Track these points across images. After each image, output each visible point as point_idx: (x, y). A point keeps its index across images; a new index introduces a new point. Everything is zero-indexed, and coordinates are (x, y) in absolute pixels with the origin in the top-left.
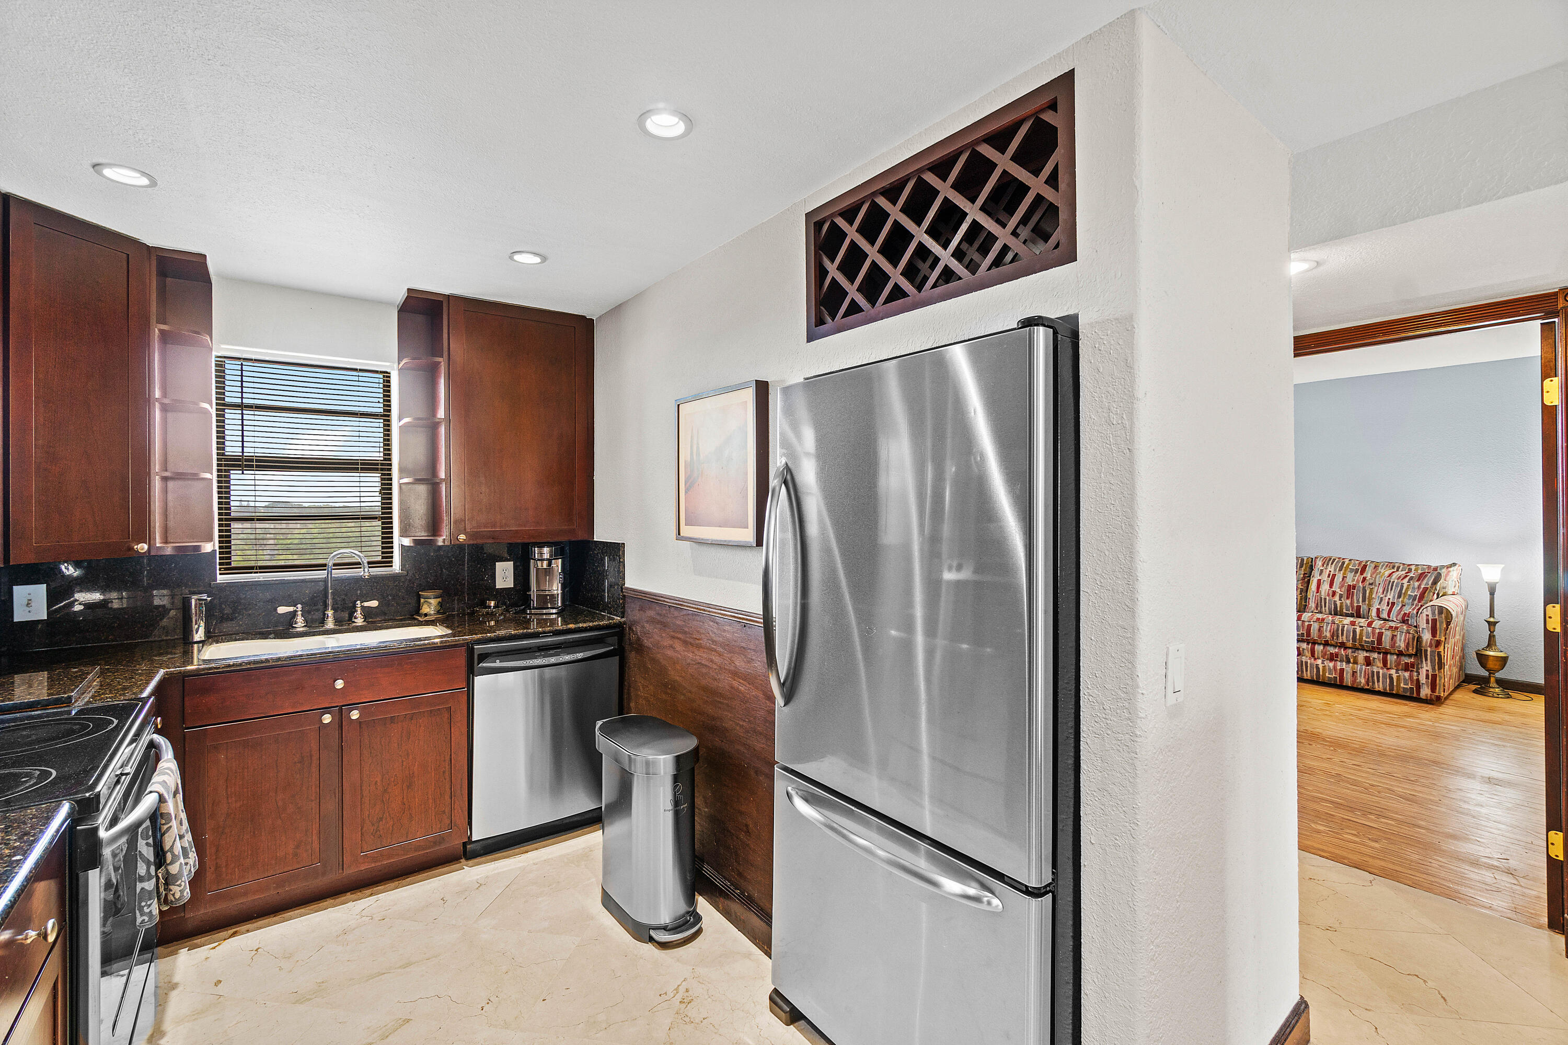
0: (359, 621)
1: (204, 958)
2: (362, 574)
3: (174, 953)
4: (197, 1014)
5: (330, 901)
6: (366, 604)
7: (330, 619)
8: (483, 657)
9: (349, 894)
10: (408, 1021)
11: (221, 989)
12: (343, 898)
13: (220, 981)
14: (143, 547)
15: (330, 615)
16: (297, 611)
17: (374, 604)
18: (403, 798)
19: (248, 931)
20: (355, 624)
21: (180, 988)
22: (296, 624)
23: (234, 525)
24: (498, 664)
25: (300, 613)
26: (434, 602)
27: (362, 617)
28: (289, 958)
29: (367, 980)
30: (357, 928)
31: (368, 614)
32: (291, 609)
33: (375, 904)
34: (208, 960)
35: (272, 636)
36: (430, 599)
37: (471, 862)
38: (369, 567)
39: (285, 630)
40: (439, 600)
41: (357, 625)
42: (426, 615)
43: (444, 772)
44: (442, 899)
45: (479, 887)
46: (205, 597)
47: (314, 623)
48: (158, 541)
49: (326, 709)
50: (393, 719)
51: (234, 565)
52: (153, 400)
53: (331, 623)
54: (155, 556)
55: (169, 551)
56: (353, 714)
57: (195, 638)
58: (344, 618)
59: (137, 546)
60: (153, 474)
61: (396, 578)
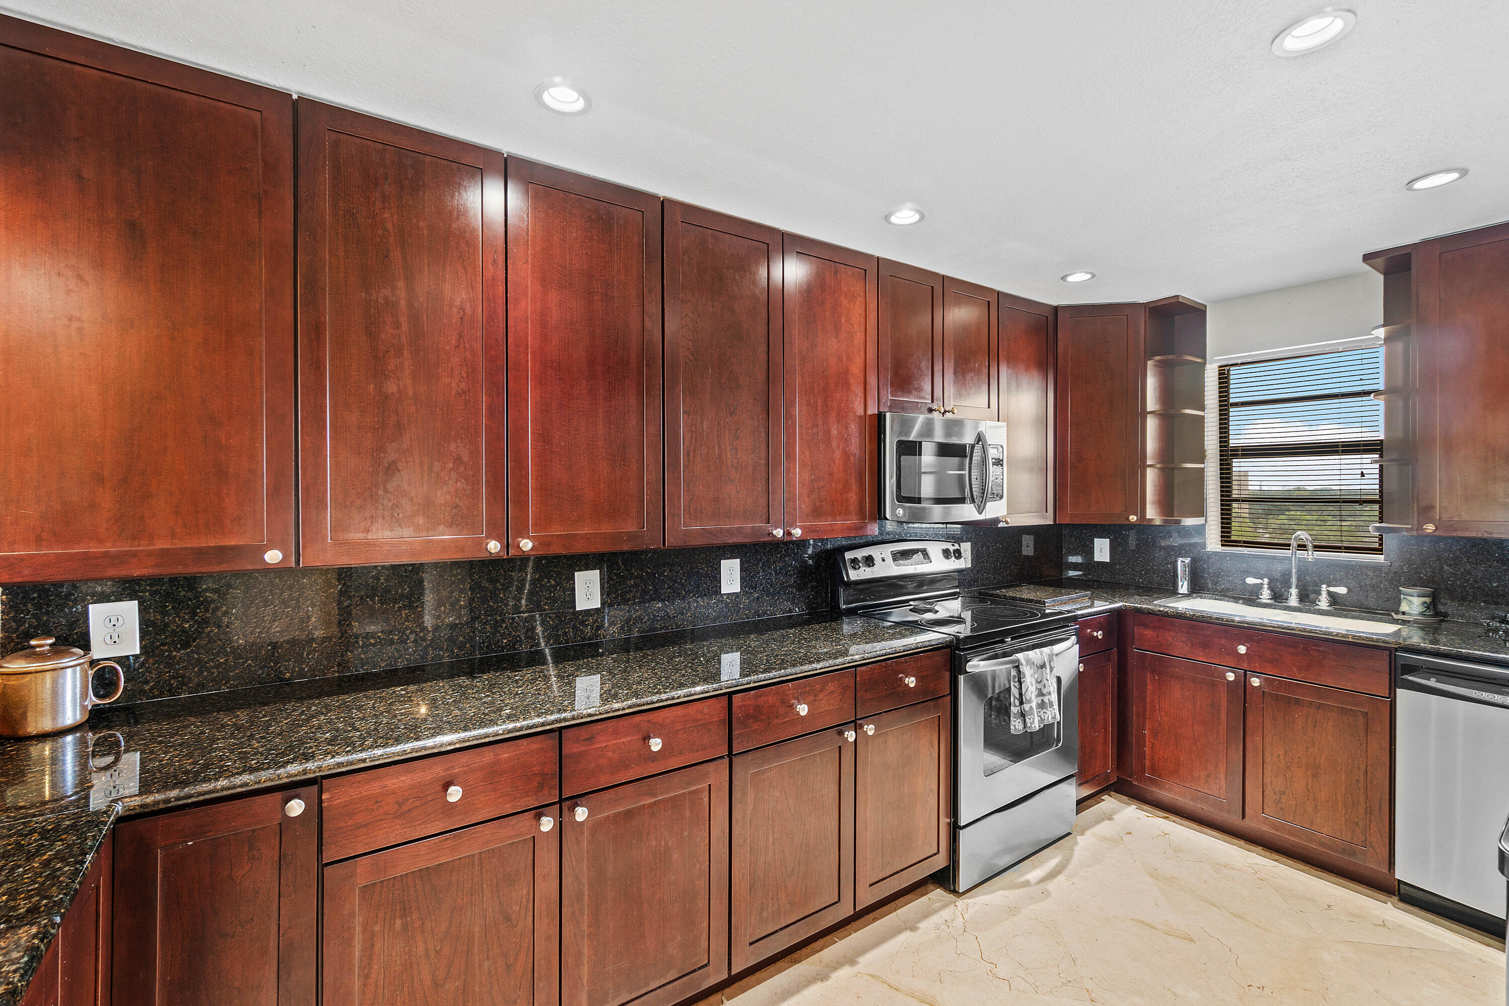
0: (1324, 605)
1: (1138, 817)
2: (1306, 556)
3: (1129, 804)
4: (1104, 839)
5: (1242, 842)
6: (1332, 589)
7: (1293, 597)
8: (1411, 669)
9: (1261, 848)
10: (1192, 940)
11: (1127, 838)
12: (1254, 848)
13: (1131, 834)
14: (1133, 518)
15: (1293, 593)
16: (1263, 584)
17: (1342, 590)
18: (1307, 785)
19: (1174, 822)
20: (1318, 607)
21: (1111, 822)
22: (1261, 595)
23: (1235, 504)
24: (1432, 683)
25: (1266, 586)
26: (1418, 601)
27: (1327, 601)
28: (1176, 851)
29: (1200, 900)
30: (1237, 870)
31: (1334, 599)
32: (1259, 581)
33: (1271, 868)
34: (1139, 820)
35: (1241, 601)
36: (1413, 596)
37: (1401, 905)
38: (1315, 551)
39: (1251, 598)
40: (1428, 600)
41: (1321, 608)
42: (1404, 613)
43: (1358, 781)
44: (1329, 906)
45: (1380, 925)
46: (1188, 560)
47: (1279, 598)
48: (1152, 513)
49: (1233, 669)
50: (1297, 701)
51: (1233, 538)
52: (1144, 414)
53: (1293, 601)
54: (1144, 527)
55: (1158, 522)
56: (1256, 682)
57: (1181, 591)
58: (1307, 599)
59: (1131, 517)
60: (1144, 467)
61: (1376, 568)
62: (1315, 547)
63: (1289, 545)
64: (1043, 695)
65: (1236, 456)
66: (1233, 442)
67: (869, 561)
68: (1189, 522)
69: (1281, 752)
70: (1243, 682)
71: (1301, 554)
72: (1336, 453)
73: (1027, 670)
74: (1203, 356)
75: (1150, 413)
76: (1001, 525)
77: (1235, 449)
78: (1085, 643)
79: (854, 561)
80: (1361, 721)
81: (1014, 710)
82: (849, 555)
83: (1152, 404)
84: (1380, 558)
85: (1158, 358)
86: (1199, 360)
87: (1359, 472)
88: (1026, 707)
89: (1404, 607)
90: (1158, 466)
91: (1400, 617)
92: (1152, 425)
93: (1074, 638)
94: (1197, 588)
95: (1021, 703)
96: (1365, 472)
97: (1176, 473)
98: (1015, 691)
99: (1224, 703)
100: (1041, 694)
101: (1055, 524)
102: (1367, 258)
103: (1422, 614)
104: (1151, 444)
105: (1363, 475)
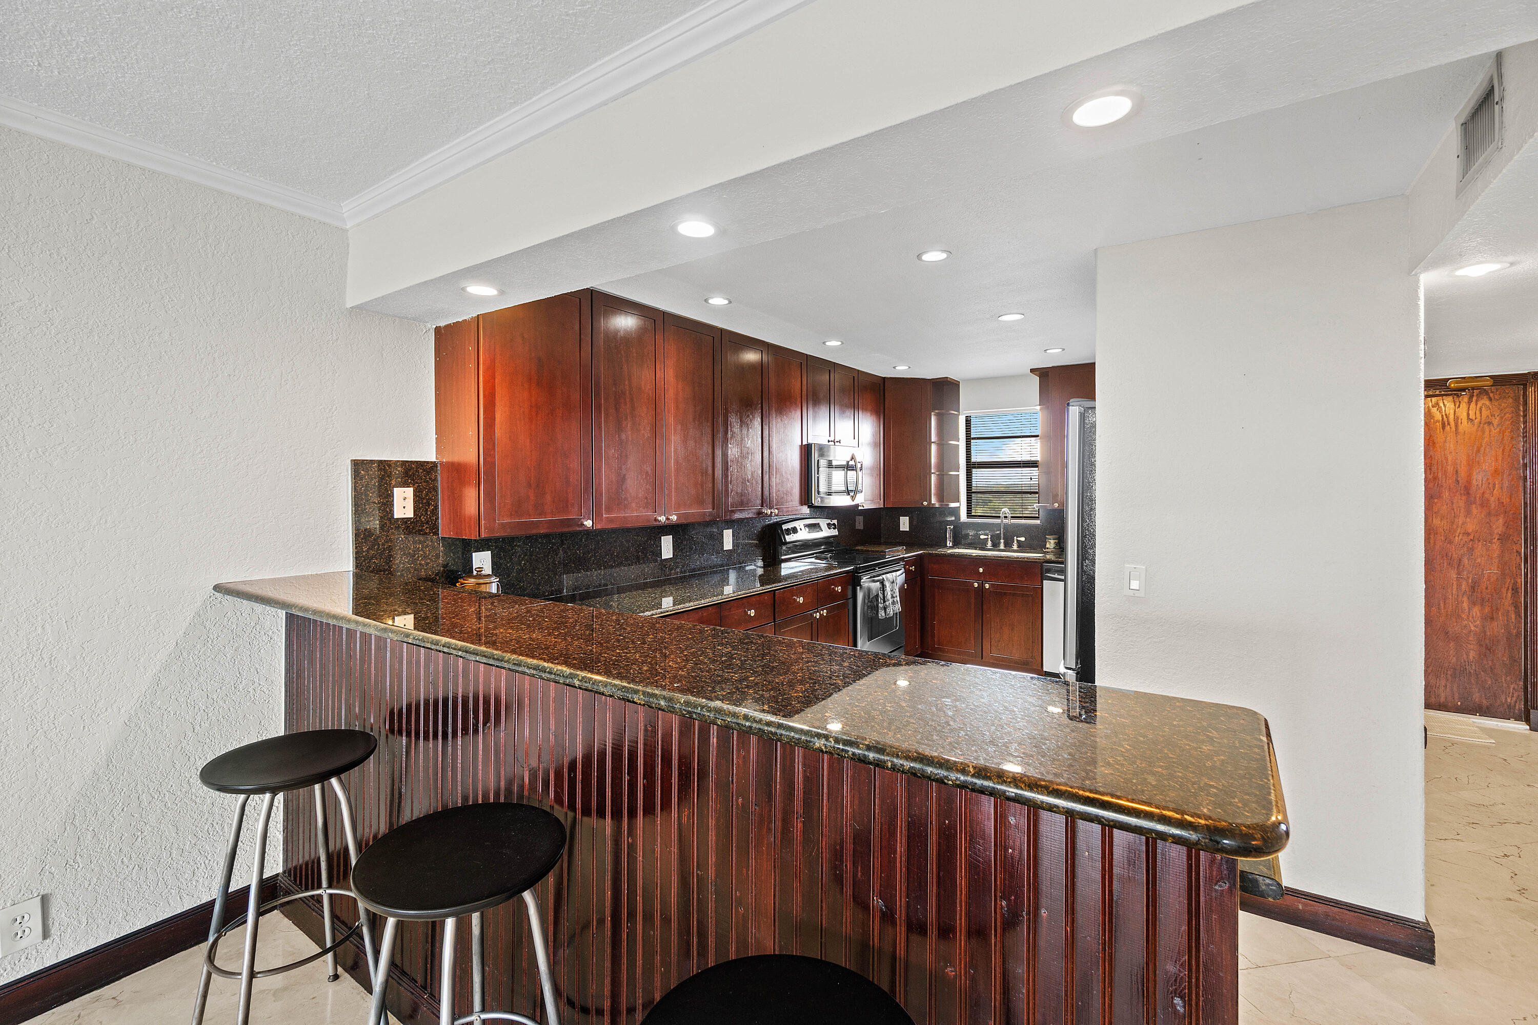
0: (1015, 547)
6: (1019, 539)
7: (1002, 543)
8: (1049, 571)
14: (925, 503)
15: (1002, 541)
16: (988, 538)
17: (1023, 539)
18: (1009, 635)
20: (1012, 547)
22: (987, 543)
23: (973, 495)
24: (1056, 576)
26: (1052, 542)
27: (1016, 544)
31: (1020, 543)
32: (986, 537)
35: (978, 548)
36: (1051, 539)
39: (982, 546)
40: (1057, 541)
41: (1014, 549)
42: (1048, 548)
43: (1029, 628)
46: (952, 527)
47: (995, 545)
48: (933, 501)
49: (977, 581)
50: (1005, 594)
51: (973, 514)
52: (930, 443)
53: (1002, 547)
54: (931, 508)
55: (937, 506)
56: (987, 586)
57: (948, 545)
58: (1008, 545)
59: (924, 503)
60: (930, 473)
61: (1036, 526)
62: (1012, 517)
63: (1000, 517)
64: (894, 597)
65: (975, 468)
66: (973, 460)
67: (795, 530)
68: (952, 505)
69: (998, 620)
70: (982, 586)
71: (1005, 521)
72: (1020, 467)
73: (887, 584)
74: (958, 411)
75: (933, 442)
76: (860, 508)
77: (974, 463)
78: (907, 572)
79: (788, 530)
80: (1030, 598)
81: (881, 605)
82: (784, 527)
83: (933, 438)
84: (1038, 522)
85: (937, 411)
86: (956, 413)
87: (1030, 477)
88: (887, 603)
89: (1048, 546)
90: (937, 473)
91: (1047, 550)
92: (934, 448)
93: (903, 570)
94: (956, 544)
95: (884, 602)
96: (1032, 477)
97: (945, 476)
98: (881, 595)
99: (973, 600)
100: (893, 597)
101: (884, 508)
102: (1032, 371)
103: (1054, 548)
104: (933, 460)
105: (1031, 479)
